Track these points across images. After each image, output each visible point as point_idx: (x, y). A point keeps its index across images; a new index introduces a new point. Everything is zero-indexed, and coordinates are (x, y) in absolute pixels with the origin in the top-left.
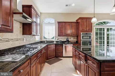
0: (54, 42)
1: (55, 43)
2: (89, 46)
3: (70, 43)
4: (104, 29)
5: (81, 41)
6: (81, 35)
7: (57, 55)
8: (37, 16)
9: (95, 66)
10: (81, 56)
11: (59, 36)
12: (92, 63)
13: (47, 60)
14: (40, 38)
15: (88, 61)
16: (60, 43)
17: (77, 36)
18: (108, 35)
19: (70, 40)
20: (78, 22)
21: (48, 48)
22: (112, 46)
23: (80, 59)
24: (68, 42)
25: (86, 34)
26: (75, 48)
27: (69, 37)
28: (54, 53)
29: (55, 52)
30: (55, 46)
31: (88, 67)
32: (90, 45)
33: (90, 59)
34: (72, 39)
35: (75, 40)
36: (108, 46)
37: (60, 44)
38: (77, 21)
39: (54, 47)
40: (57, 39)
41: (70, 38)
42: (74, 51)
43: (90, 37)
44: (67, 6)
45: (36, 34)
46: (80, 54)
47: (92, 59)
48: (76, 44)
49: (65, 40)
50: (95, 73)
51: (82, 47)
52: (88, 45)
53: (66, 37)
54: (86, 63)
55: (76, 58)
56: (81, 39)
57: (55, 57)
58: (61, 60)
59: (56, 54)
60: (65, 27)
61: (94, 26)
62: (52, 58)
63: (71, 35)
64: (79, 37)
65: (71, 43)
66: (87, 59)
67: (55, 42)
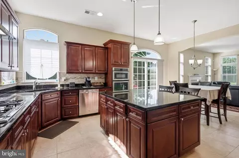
0: (57, 85)
1: (59, 88)
2: (124, 91)
3: (92, 87)
4: (144, 62)
5: (114, 82)
6: (114, 72)
7: (65, 115)
8: (12, 19)
9: (140, 118)
10: (118, 108)
11: (69, 72)
12: (135, 116)
13: (40, 130)
14: (15, 78)
15: (130, 113)
16: (72, 88)
17: (106, 74)
18: (149, 72)
19: (92, 81)
20: (107, 48)
21: (43, 102)
22: (153, 88)
23: (115, 113)
24: (89, 85)
25: (121, 70)
26: (106, 96)
27: (91, 76)
28: (59, 112)
29: (61, 107)
30: (59, 95)
31: (130, 122)
32: (126, 88)
33: (133, 109)
34: (96, 78)
35: (102, 81)
36: (149, 88)
37: (72, 90)
38: (106, 46)
39: (57, 99)
40: (63, 79)
41: (93, 78)
42: (104, 101)
43: (126, 75)
44: (87, 12)
45: (10, 68)
46: (115, 105)
47: (136, 110)
48: (105, 88)
49: (82, 81)
50: (140, 129)
51: (115, 92)
52: (122, 90)
53: (85, 76)
54: (127, 118)
55: (107, 112)
56: (114, 79)
57: (59, 120)
58: (76, 123)
59: (63, 113)
60: (83, 54)
61: (132, 57)
62: (53, 124)
63: (94, 71)
64: (108, 75)
65: (96, 87)
66: (128, 110)
67: (59, 86)
